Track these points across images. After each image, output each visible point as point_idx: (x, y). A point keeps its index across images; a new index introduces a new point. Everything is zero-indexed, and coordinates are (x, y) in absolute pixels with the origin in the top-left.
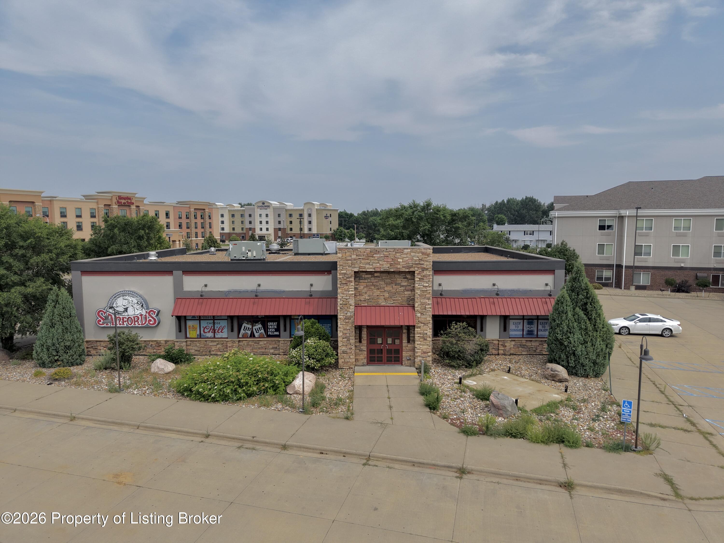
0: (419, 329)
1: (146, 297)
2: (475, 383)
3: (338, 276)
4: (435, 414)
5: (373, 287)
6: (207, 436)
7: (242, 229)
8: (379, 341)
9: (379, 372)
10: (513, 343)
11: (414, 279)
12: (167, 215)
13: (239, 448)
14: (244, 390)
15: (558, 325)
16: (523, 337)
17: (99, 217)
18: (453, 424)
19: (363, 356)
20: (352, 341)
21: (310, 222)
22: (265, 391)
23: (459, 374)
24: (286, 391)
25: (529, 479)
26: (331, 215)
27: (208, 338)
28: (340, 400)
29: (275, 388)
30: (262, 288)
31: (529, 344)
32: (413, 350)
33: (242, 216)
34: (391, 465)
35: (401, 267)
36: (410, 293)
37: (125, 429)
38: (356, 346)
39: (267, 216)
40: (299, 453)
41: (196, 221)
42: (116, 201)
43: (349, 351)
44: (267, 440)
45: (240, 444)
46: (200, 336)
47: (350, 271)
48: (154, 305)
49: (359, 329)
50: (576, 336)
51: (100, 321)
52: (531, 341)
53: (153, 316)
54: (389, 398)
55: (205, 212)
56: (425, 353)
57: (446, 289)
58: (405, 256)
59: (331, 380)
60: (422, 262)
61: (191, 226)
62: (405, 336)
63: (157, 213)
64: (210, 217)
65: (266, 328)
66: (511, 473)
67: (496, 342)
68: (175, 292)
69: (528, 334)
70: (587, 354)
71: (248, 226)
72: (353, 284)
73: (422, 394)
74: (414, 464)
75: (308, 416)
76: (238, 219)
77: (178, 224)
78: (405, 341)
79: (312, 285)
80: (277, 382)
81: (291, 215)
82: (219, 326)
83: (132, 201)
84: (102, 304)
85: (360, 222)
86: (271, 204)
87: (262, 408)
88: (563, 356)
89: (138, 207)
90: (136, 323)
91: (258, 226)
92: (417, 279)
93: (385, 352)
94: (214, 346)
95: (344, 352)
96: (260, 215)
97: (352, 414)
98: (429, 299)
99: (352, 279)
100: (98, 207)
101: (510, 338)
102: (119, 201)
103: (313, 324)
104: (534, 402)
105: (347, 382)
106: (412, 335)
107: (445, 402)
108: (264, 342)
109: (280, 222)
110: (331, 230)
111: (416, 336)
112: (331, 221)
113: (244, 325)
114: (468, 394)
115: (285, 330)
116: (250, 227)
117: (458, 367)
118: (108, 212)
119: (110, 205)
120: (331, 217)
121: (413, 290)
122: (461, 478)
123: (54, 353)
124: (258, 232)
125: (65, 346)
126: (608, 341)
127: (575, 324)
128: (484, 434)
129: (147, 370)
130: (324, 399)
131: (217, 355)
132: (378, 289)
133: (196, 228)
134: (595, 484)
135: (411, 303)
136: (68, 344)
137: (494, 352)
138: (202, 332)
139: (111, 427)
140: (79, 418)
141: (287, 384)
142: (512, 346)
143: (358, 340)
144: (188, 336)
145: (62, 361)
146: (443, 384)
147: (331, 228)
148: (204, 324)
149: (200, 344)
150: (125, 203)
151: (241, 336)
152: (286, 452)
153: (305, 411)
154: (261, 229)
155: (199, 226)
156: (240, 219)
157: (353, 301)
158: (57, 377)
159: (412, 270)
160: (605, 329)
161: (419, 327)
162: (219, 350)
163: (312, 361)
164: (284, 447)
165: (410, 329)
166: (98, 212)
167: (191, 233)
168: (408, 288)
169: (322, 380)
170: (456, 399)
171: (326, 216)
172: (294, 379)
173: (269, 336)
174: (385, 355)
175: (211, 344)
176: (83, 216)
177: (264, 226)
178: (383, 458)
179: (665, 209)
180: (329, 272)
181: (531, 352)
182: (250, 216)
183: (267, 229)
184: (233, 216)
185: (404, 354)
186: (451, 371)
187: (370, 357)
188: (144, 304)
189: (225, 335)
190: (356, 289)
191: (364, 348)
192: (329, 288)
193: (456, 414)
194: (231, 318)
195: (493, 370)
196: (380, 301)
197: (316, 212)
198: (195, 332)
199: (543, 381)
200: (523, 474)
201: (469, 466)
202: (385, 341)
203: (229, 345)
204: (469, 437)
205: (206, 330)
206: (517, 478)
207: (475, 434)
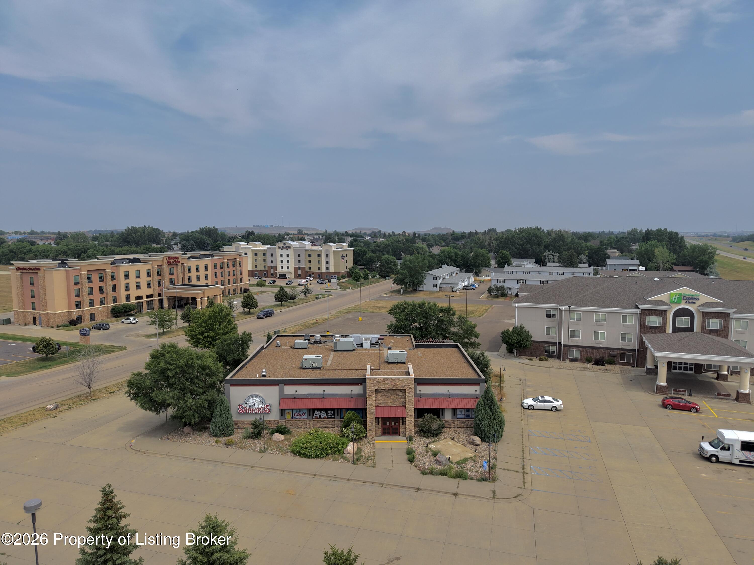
0: (408, 418)
1: (264, 397)
2: (434, 447)
3: (367, 392)
4: (412, 464)
5: (384, 396)
6: (315, 475)
7: (265, 267)
8: (388, 423)
9: (388, 440)
10: (459, 421)
11: (405, 392)
12: (206, 267)
13: (330, 480)
14: (325, 453)
15: (477, 416)
16: (464, 418)
17: (153, 276)
18: (419, 469)
19: (380, 432)
20: (374, 424)
21: (327, 262)
22: (335, 452)
23: (427, 441)
24: (344, 452)
25: (443, 492)
26: (346, 254)
27: (296, 419)
28: (370, 457)
29: (339, 451)
30: (325, 392)
31: (467, 422)
32: (405, 428)
33: (264, 255)
34: (391, 487)
35: (398, 387)
36: (403, 399)
37: (279, 472)
38: (376, 426)
39: (288, 255)
40: (355, 482)
41: (229, 270)
42: (166, 261)
43: (372, 429)
44: (341, 477)
45: (330, 479)
46: (292, 418)
47: (373, 389)
48: (268, 402)
49: (377, 419)
50: (485, 422)
51: (240, 410)
52: (468, 420)
53: (268, 408)
54: (392, 456)
55: (236, 261)
56: (411, 430)
57: (423, 393)
58: (401, 381)
59: (364, 445)
60: (409, 385)
61: (225, 275)
62: (401, 421)
63: (198, 267)
64: (240, 265)
65: (327, 414)
66: (436, 490)
67: (450, 421)
68: (280, 395)
69: (467, 417)
70: (490, 432)
71: (270, 264)
72: (374, 395)
73: (408, 454)
74: (400, 487)
75: (356, 466)
76: (260, 257)
77: (214, 274)
78: (401, 424)
79: (352, 391)
80: (340, 448)
81: (310, 256)
82: (302, 412)
83: (179, 260)
84: (241, 402)
85: (373, 260)
86: (292, 245)
87: (335, 461)
88: (480, 432)
89: (183, 264)
90: (259, 412)
91: (279, 265)
92: (407, 393)
93: (391, 429)
94: (300, 423)
95: (370, 430)
96: (282, 255)
97: (375, 464)
98: (413, 403)
99: (374, 393)
100: (153, 268)
101: (457, 419)
102: (169, 261)
103: (354, 414)
104: (458, 458)
105: (372, 446)
106: (404, 421)
107: (418, 457)
108: (326, 421)
109: (299, 262)
110: (346, 269)
111: (407, 421)
112: (346, 261)
113: (316, 412)
114: (429, 453)
115: (338, 415)
116: (272, 265)
117: (428, 437)
118: (159, 271)
119: (161, 265)
120: (346, 256)
121: (405, 398)
122: (417, 492)
123: (222, 430)
124: (279, 270)
125: (227, 426)
126: (501, 425)
127: (486, 416)
128: (430, 474)
129: (270, 439)
130: (362, 456)
131: (301, 428)
132: (387, 397)
133: (229, 276)
134: (466, 494)
135: (404, 404)
136: (228, 425)
137: (449, 426)
138: (293, 416)
139: (271, 471)
140: (255, 467)
141: (344, 449)
142: (458, 423)
143: (377, 423)
144: (286, 418)
145: (226, 434)
146: (418, 447)
147: (346, 267)
148: (294, 411)
149: (292, 422)
150: (173, 262)
151: (314, 418)
152: (349, 482)
153: (354, 463)
154: (282, 268)
155: (231, 274)
156: (263, 258)
157: (375, 404)
158: (229, 444)
159: (404, 388)
160: (500, 419)
161: (408, 417)
162: (302, 425)
163: (354, 436)
164: (348, 480)
165: (403, 419)
166: (153, 272)
167: (225, 281)
168: (402, 397)
169: (360, 446)
170: (423, 456)
171: (342, 257)
172: (347, 446)
173: (329, 418)
174: (391, 431)
175: (298, 422)
176: (141, 277)
177: (285, 265)
178: (389, 484)
179: (588, 306)
180: (361, 384)
181: (468, 426)
182: (272, 255)
183: (288, 268)
184: (256, 255)
185: (401, 430)
186: (424, 439)
187: (383, 432)
188: (263, 402)
189: (306, 417)
190: (376, 397)
191: (380, 427)
192: (361, 392)
193: (421, 464)
194: (309, 410)
195: (445, 438)
196: (388, 403)
197: (333, 253)
198: (289, 416)
199: (468, 445)
200: (440, 490)
201: (421, 487)
202: (391, 424)
203: (308, 423)
204: (424, 475)
205: (296, 415)
206: (438, 492)
207: (427, 474)
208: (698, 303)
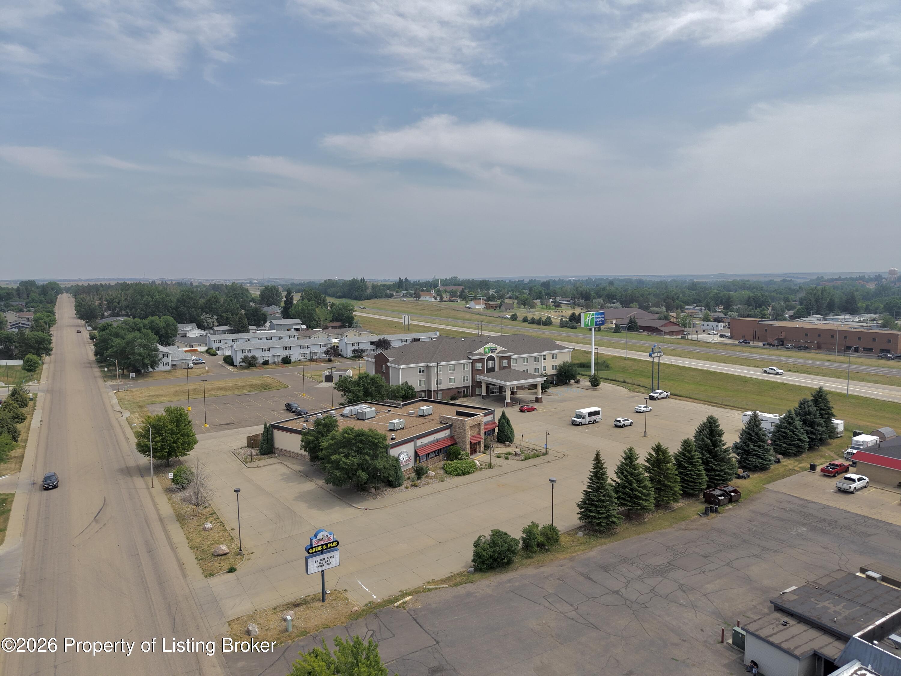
30: (435, 439)
68: (415, 448)
79: (446, 434)
108: (435, 458)
151: (429, 459)
179: (446, 362)
188: (407, 455)
189: (426, 459)
208: (497, 352)
